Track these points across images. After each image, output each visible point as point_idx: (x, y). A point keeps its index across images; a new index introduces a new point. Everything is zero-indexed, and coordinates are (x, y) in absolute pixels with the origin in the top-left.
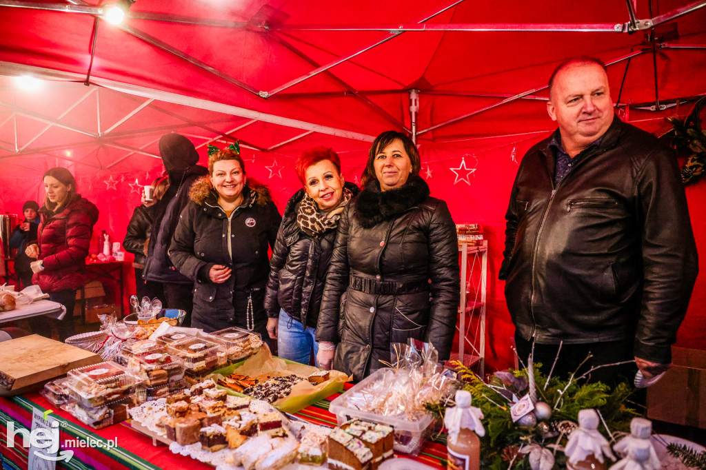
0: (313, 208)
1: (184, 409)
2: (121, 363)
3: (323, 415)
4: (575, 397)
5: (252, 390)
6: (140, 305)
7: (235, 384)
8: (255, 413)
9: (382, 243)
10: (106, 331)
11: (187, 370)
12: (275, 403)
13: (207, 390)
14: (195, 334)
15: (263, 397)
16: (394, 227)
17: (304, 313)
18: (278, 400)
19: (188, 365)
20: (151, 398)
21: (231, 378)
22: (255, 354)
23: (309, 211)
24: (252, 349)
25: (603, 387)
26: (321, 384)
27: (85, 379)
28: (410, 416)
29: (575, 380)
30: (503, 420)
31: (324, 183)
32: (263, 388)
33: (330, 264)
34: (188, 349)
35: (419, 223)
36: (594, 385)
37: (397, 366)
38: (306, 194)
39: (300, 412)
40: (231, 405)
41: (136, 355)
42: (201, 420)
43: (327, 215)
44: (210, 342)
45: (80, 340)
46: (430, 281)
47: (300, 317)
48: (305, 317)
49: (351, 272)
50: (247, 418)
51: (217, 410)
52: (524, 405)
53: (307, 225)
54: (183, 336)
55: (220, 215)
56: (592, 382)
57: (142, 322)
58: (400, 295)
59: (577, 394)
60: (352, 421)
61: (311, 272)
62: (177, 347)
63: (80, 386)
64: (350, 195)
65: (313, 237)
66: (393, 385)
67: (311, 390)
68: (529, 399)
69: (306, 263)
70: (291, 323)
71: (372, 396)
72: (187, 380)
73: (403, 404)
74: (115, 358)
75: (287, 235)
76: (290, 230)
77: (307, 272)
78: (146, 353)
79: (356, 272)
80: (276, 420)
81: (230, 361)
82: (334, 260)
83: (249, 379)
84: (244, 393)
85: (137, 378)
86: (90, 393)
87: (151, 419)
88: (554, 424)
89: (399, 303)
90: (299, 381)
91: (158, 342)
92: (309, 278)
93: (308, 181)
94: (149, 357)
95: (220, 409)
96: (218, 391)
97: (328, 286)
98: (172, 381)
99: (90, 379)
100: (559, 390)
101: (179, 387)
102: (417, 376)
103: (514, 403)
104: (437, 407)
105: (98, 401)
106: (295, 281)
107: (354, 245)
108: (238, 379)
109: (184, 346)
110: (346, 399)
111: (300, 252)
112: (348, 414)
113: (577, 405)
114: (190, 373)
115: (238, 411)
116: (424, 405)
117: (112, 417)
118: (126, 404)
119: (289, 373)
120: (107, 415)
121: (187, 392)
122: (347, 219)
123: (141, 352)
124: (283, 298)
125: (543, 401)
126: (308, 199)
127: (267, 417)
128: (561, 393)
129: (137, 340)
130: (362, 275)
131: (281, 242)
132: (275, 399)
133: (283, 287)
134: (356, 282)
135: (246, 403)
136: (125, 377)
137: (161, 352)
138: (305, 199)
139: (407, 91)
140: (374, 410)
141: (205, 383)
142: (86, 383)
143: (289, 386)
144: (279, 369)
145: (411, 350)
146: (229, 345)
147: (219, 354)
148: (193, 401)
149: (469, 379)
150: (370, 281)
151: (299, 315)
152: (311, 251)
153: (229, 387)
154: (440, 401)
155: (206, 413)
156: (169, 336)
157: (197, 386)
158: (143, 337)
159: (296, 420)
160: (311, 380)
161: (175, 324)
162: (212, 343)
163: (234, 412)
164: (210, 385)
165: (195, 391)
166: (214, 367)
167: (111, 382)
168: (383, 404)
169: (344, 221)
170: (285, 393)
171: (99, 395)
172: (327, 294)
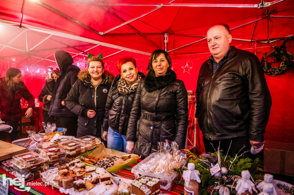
0: (125, 83)
1: (66, 173)
2: (37, 152)
3: (128, 174)
4: (238, 165)
5: (97, 163)
6: (46, 126)
7: (89, 161)
8: (98, 174)
9: (157, 99)
10: (30, 138)
11: (67, 155)
12: (107, 169)
13: (76, 164)
14: (71, 139)
15: (102, 166)
16: (162, 92)
17: (120, 129)
18: (109, 168)
19: (68, 153)
20: (51, 168)
21: (87, 158)
22: (98, 147)
23: (123, 84)
24: (97, 145)
25: (249, 160)
26: (127, 160)
27: (20, 160)
28: (167, 174)
29: (237, 157)
30: (207, 175)
31: (129, 72)
32: (102, 162)
33: (132, 107)
34: (68, 146)
35: (172, 90)
36: (246, 159)
37: (161, 152)
38: (121, 77)
39: (118, 172)
40: (87, 170)
41: (44, 149)
42: (74, 177)
43: (131, 86)
44: (78, 142)
45: (19, 142)
46: (176, 115)
47: (118, 131)
48: (121, 130)
49: (141, 111)
50: (95, 176)
51: (81, 173)
52: (216, 168)
53: (122, 90)
54: (66, 140)
55: (91, 87)
56: (244, 158)
57: (47, 133)
58: (164, 121)
59: (238, 163)
60: (142, 176)
61: (124, 111)
62: (63, 144)
63: (18, 163)
64: (140, 77)
65: (125, 95)
66: (159, 161)
67: (123, 163)
68: (218, 166)
69: (122, 107)
70: (114, 133)
71: (150, 165)
72: (67, 159)
73: (163, 168)
74: (34, 150)
75: (113, 95)
76: (114, 92)
77: (122, 111)
78: (48, 148)
79: (144, 111)
80: (108, 177)
81: (87, 150)
82: (134, 106)
83: (95, 158)
84: (94, 165)
85: (45, 159)
86: (23, 166)
87: (51, 177)
88: (229, 176)
89: (163, 125)
90: (117, 159)
91: (54, 143)
92: (123, 113)
93: (122, 71)
94: (50, 150)
95: (82, 172)
96: (82, 164)
97: (131, 117)
98: (61, 160)
99: (23, 160)
100: (231, 162)
101: (64, 162)
102: (169, 156)
103: (212, 167)
104: (179, 170)
105: (27, 170)
106: (116, 115)
107: (143, 99)
108: (90, 159)
109: (66, 144)
110: (138, 167)
111: (118, 102)
112: (140, 174)
113: (239, 168)
114: (69, 156)
115: (91, 173)
116: (173, 169)
117: (33, 177)
118: (39, 170)
119: (113, 155)
120: (31, 176)
121: (68, 165)
122: (140, 88)
123: (46, 147)
124: (111, 122)
125: (224, 166)
126: (122, 79)
127: (104, 176)
128: (232, 163)
129: (45, 142)
130: (147, 112)
131: (110, 98)
132: (107, 167)
133: (110, 118)
134: (144, 115)
135: (94, 169)
136: (39, 158)
137: (56, 147)
138: (121, 79)
139: (163, 34)
140: (151, 172)
141: (75, 161)
142: (21, 162)
143: (113, 161)
144: (108, 154)
145: (166, 145)
146: (86, 144)
147: (82, 148)
148: (70, 169)
149: (192, 157)
150: (151, 115)
151: (118, 130)
152: (124, 102)
153: (87, 162)
154: (180, 167)
155: (76, 174)
156: (59, 140)
157: (72, 162)
158: (48, 140)
159: (116, 176)
160: (123, 158)
161: (62, 134)
162: (79, 143)
163: (89, 173)
164: (78, 161)
165: (71, 164)
166: (79, 153)
167: (33, 161)
168: (155, 169)
169: (139, 88)
170: (111, 164)
171: (27, 167)
172: (131, 120)
